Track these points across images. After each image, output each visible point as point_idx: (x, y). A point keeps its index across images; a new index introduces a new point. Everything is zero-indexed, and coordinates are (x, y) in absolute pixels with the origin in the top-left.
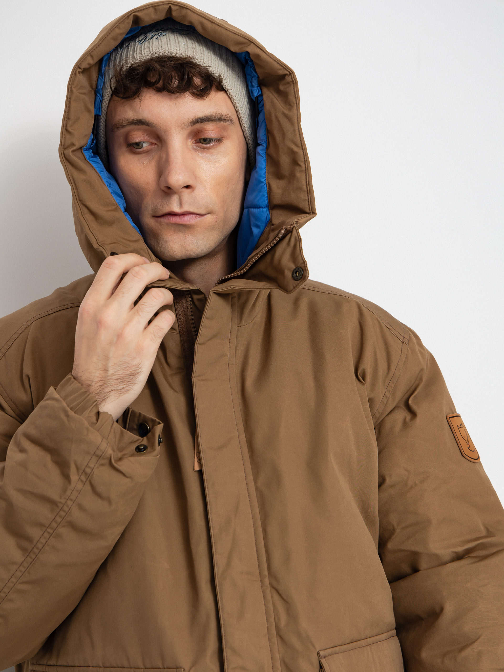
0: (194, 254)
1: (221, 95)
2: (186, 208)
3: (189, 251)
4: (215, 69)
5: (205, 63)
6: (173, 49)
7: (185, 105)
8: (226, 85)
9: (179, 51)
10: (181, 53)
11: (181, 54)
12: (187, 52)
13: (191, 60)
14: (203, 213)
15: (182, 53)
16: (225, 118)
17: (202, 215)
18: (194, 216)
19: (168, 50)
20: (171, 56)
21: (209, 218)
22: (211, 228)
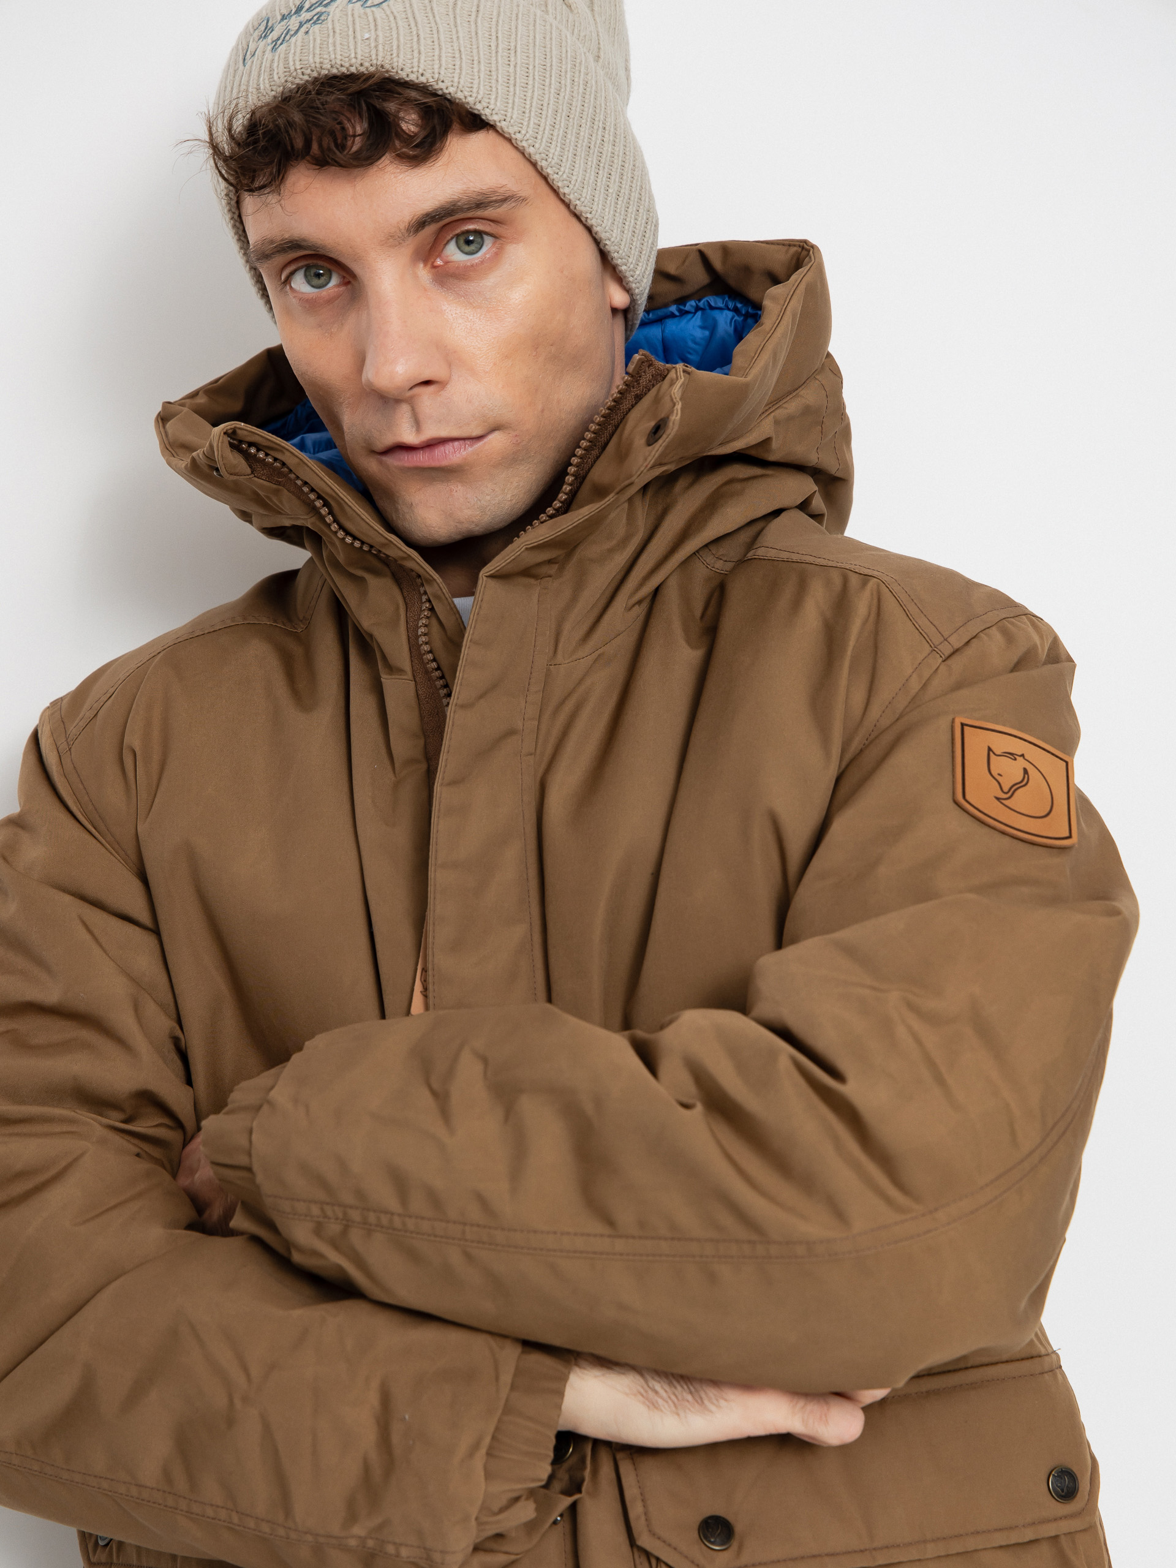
0: (477, 528)
1: (479, 140)
2: (431, 431)
3: (463, 522)
4: (452, 81)
5: (422, 75)
6: (341, 55)
7: (386, 191)
8: (487, 114)
9: (356, 58)
10: (359, 62)
11: (361, 65)
12: (374, 57)
13: (387, 75)
14: (476, 432)
15: (362, 62)
16: (494, 198)
17: (480, 438)
18: (456, 444)
19: (331, 61)
20: (339, 74)
21: (497, 442)
22: (511, 460)
